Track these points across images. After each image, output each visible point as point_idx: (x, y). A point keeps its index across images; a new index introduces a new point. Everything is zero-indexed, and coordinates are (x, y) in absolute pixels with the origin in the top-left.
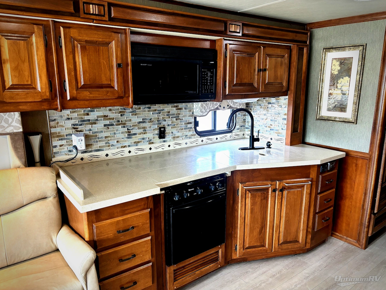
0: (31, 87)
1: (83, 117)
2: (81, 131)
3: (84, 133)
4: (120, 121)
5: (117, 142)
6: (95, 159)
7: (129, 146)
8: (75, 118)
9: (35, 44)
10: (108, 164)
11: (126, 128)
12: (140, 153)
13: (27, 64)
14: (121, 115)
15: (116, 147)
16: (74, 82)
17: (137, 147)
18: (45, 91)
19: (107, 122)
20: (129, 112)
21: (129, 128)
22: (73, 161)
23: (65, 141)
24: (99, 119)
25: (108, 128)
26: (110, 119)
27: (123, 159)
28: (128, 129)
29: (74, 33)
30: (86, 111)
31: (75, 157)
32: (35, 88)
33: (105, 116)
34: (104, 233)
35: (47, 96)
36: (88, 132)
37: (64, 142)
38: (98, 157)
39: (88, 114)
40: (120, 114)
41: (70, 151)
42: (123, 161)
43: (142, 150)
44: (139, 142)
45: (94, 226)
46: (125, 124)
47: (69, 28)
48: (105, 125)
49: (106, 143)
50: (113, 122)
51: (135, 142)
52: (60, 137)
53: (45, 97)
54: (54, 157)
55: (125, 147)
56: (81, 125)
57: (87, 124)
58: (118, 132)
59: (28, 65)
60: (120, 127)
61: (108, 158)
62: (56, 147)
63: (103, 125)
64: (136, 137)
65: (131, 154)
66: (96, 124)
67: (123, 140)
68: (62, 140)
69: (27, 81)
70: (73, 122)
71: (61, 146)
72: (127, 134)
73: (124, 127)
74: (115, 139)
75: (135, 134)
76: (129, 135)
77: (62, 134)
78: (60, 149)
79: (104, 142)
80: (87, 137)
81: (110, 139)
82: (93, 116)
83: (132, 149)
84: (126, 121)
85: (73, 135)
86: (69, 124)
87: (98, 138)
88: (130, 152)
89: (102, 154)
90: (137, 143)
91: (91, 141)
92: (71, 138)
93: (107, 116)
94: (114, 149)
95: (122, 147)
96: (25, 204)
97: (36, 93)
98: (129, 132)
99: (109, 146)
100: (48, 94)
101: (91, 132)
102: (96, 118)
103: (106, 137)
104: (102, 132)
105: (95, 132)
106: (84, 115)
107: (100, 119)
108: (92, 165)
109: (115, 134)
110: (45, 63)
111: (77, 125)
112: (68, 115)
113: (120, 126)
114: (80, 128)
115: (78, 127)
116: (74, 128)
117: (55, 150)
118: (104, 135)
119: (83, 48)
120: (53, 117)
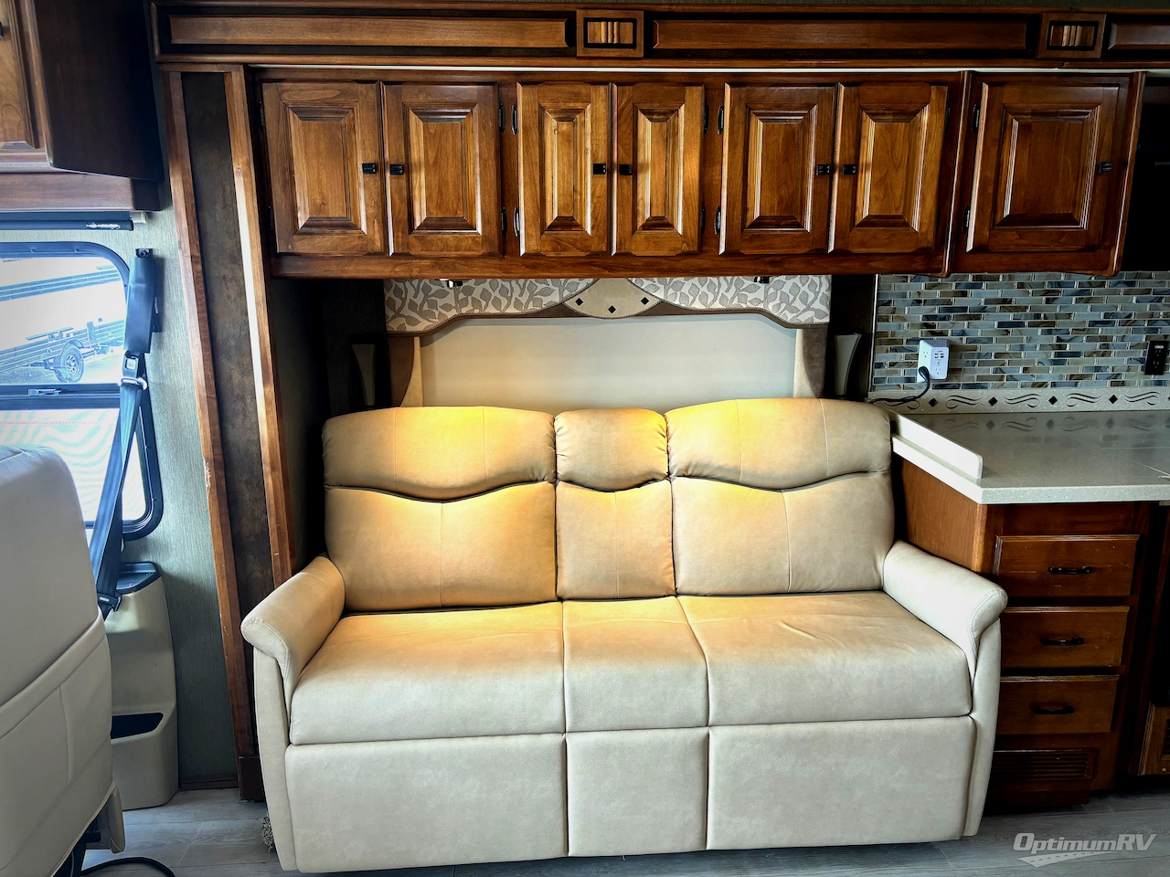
0: (901, 222)
1: (953, 299)
2: (941, 334)
3: (948, 340)
4: (1042, 316)
5: (1025, 370)
6: (962, 408)
7: (1054, 385)
8: (934, 302)
9: (925, 128)
10: (991, 425)
11: (1055, 337)
12: (1081, 406)
13: (902, 172)
14: (1048, 301)
15: (1019, 383)
16: (990, 211)
17: (1074, 390)
18: (927, 231)
19: (1010, 317)
20: (1069, 293)
21: (1062, 337)
22: (911, 404)
23: (903, 354)
24: (989, 306)
25: (1008, 332)
26: (1016, 309)
27: (1032, 416)
28: (1059, 339)
29: (1010, 95)
30: (960, 287)
31: (919, 397)
32: (907, 225)
33: (1004, 301)
34: (1018, 564)
35: (928, 242)
36: (956, 339)
37: (900, 357)
38: (971, 402)
39: (964, 294)
40: (1044, 298)
41: (909, 380)
42: (1030, 423)
43: (1090, 399)
44: (1081, 377)
45: (1000, 540)
46: (1053, 324)
47: (1003, 84)
48: (1001, 325)
49: (996, 371)
50: (1023, 318)
51: (1071, 376)
52: (894, 344)
53: (924, 244)
54: (873, 389)
55: (1042, 385)
56: (944, 319)
57: (958, 318)
58: (1031, 344)
59: (905, 174)
60: (1039, 333)
61: (996, 408)
62: (880, 365)
63: (996, 324)
64: (1077, 363)
65: (1055, 407)
66: (979, 319)
67: (1041, 366)
68: (895, 350)
69: (897, 209)
70: (926, 310)
71: (892, 365)
72: (1053, 352)
73: (1050, 332)
74: (1019, 363)
75: (1076, 354)
76: (1058, 355)
77: (898, 337)
78: (888, 372)
79: (991, 368)
80: (953, 349)
81: (1007, 360)
82: (975, 299)
83: (1062, 393)
84: (1057, 316)
85: (921, 342)
86: (918, 314)
87: (979, 356)
88: (1053, 400)
89: (982, 396)
90: (1075, 379)
91: (960, 361)
92: (917, 350)
93: (1010, 302)
94: (1015, 386)
95: (1034, 385)
96: (828, 475)
97: (908, 234)
98: (1060, 346)
99: (1000, 377)
100: (931, 237)
101: (965, 338)
102: (983, 304)
103: (997, 355)
104: (990, 340)
105: (975, 341)
106: (956, 294)
107: (990, 309)
108: (953, 420)
109: (1022, 348)
110: (938, 168)
111: (934, 317)
112: (919, 293)
113: (1040, 330)
114: (939, 325)
115: (936, 323)
116: (927, 326)
117: (878, 373)
118: (995, 348)
119: (1024, 129)
120: (887, 294)
